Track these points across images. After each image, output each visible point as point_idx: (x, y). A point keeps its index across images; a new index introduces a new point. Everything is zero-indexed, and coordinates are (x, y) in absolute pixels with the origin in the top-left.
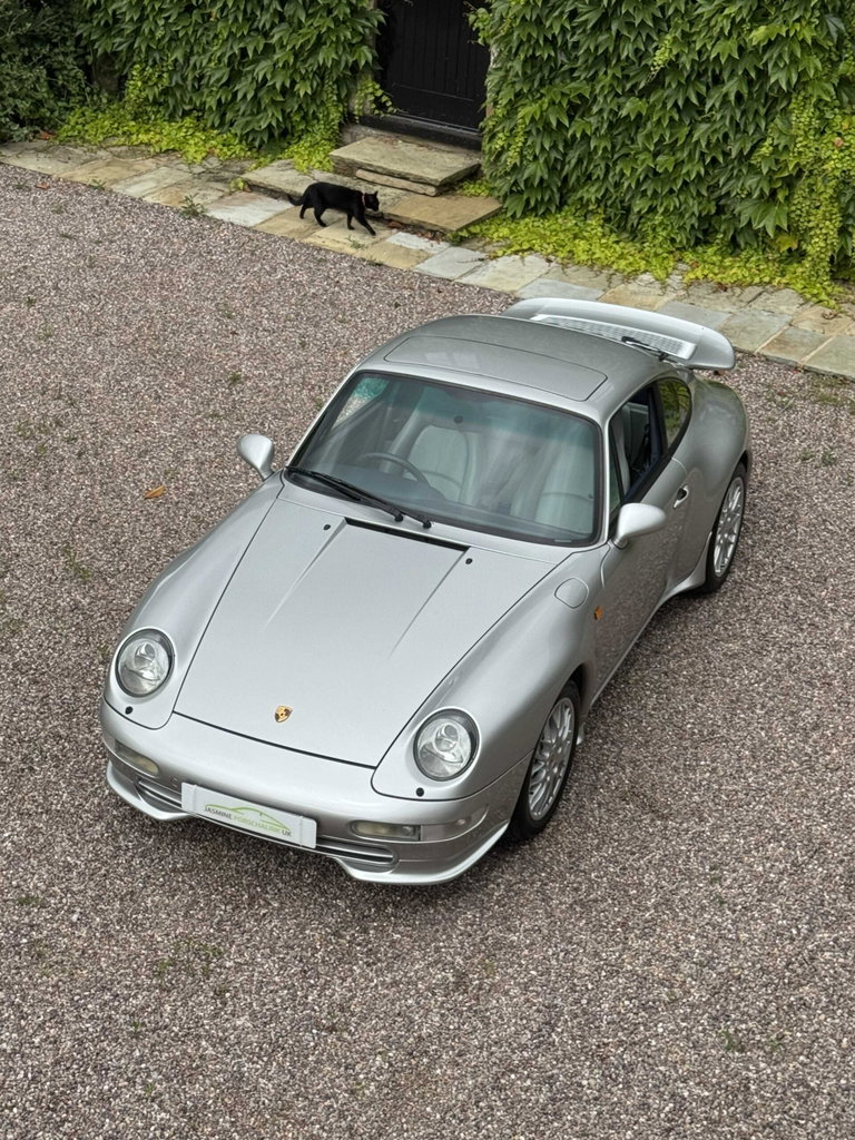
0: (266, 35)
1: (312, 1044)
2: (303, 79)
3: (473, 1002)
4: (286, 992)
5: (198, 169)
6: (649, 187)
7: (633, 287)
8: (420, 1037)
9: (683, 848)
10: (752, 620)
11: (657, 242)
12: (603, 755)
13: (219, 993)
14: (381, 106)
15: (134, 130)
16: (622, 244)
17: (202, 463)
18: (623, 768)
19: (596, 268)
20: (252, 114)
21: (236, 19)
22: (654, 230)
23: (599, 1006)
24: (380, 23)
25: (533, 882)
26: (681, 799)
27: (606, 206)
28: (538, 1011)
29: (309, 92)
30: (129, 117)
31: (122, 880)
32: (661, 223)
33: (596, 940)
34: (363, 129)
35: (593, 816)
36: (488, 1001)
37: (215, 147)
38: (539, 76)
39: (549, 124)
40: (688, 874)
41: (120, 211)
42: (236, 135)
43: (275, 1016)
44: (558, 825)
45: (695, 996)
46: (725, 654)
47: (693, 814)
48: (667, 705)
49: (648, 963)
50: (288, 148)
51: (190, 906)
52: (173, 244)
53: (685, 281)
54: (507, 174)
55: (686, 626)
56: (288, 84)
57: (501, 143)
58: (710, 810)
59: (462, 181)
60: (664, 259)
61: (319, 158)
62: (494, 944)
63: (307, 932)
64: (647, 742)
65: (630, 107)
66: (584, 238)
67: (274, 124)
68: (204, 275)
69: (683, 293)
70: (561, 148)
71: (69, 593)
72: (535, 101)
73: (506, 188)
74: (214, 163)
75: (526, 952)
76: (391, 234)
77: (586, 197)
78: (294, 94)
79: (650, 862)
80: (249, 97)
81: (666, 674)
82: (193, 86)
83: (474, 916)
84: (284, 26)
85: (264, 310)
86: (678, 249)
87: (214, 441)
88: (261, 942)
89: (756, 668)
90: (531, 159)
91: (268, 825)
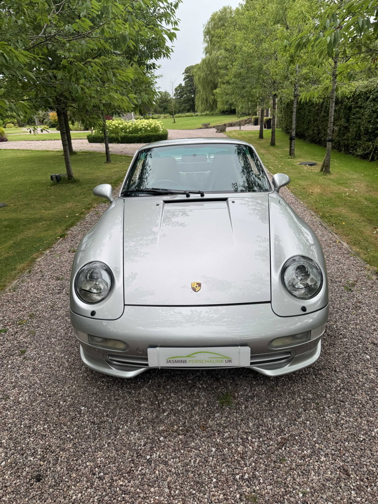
91: (214, 359)
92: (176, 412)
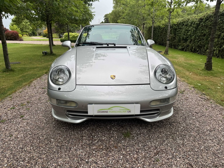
91: (122, 110)
92: (102, 141)
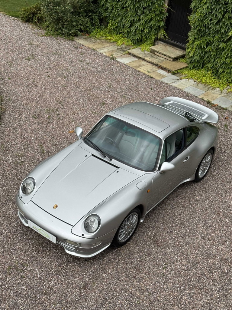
0: (139, 16)
1: (39, 298)
2: (147, 28)
3: (86, 293)
4: (39, 280)
5: (119, 47)
6: (223, 66)
7: (213, 91)
8: (67, 301)
9: (160, 256)
10: (206, 191)
11: (223, 80)
12: (150, 224)
13: (22, 278)
14: (165, 37)
15: (108, 36)
16: (215, 79)
17: (86, 126)
18: (154, 229)
19: (206, 85)
20: (134, 35)
21: (133, 12)
22: (223, 77)
23: (118, 301)
24: (167, 16)
25: (116, 259)
26: (166, 241)
27: (213, 69)
28: (101, 299)
29: (147, 31)
30: (107, 32)
31: (13, 239)
32: (225, 76)
33: (125, 280)
34: (160, 42)
35: (140, 242)
36: (90, 294)
37: (125, 42)
38: (201, 34)
39: (202, 47)
40: (158, 265)
41: (96, 56)
42: (130, 40)
43: (33, 288)
44: (130, 243)
45: (145, 303)
46: (195, 200)
47: (167, 247)
48: (174, 212)
49: (136, 290)
50: (141, 44)
51: (26, 250)
52: (105, 66)
53: (228, 91)
54: (190, 58)
55: (188, 190)
56: (143, 29)
57: (189, 50)
58: (172, 246)
59: (180, 58)
60: (224, 85)
61: (147, 48)
62: (99, 276)
63: (52, 263)
64: (163, 222)
65: (222, 45)
66: (206, 77)
67: (139, 38)
68: (109, 75)
69: (226, 95)
70: (204, 53)
71: (38, 156)
72: (199, 40)
73: (189, 61)
74: (124, 46)
75: (106, 280)
76: (158, 70)
77: (208, 66)
78: (144, 32)
79: (150, 259)
80: (134, 31)
81: (177, 203)
82: (122, 27)
83: (97, 267)
84: (144, 15)
85: (119, 86)
86: (229, 82)
87: (92, 120)
88: (39, 264)
89: (201, 206)
90: (196, 55)
91: (46, 235)
